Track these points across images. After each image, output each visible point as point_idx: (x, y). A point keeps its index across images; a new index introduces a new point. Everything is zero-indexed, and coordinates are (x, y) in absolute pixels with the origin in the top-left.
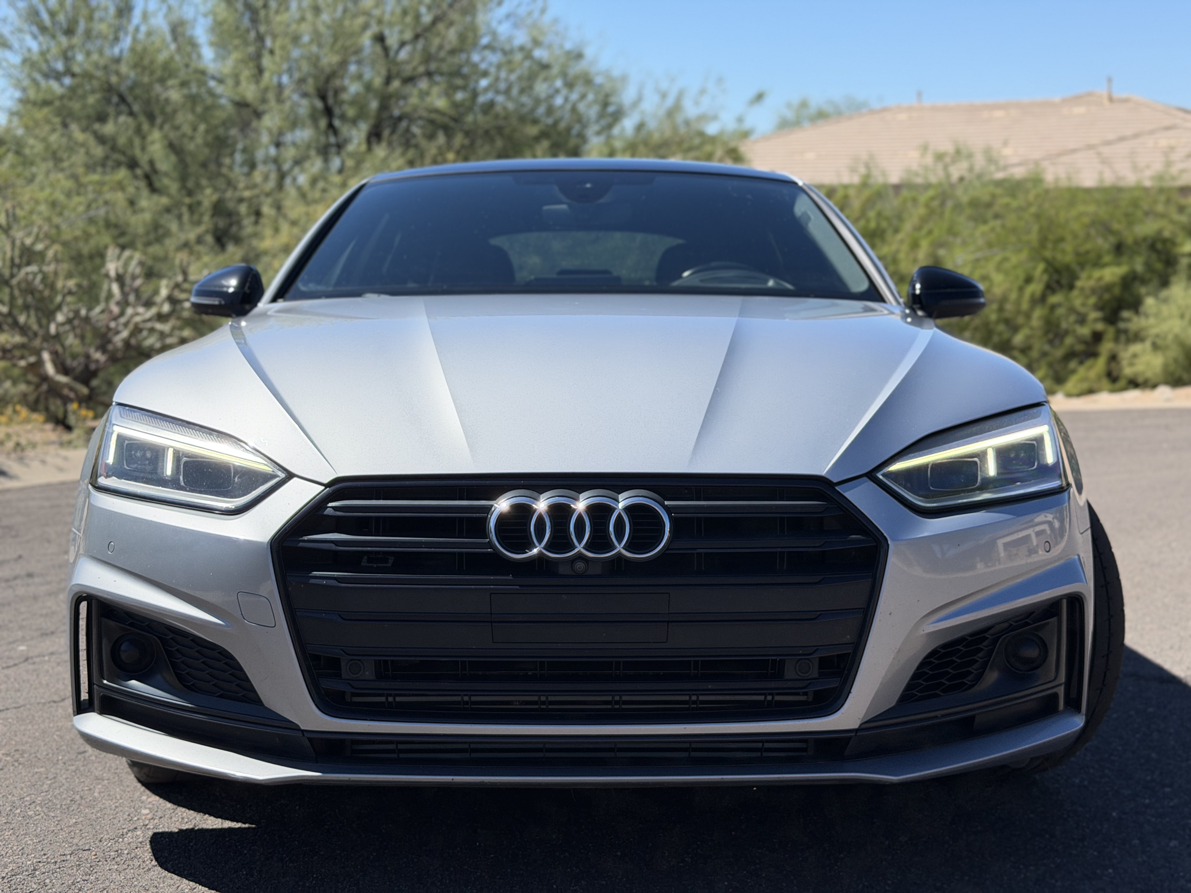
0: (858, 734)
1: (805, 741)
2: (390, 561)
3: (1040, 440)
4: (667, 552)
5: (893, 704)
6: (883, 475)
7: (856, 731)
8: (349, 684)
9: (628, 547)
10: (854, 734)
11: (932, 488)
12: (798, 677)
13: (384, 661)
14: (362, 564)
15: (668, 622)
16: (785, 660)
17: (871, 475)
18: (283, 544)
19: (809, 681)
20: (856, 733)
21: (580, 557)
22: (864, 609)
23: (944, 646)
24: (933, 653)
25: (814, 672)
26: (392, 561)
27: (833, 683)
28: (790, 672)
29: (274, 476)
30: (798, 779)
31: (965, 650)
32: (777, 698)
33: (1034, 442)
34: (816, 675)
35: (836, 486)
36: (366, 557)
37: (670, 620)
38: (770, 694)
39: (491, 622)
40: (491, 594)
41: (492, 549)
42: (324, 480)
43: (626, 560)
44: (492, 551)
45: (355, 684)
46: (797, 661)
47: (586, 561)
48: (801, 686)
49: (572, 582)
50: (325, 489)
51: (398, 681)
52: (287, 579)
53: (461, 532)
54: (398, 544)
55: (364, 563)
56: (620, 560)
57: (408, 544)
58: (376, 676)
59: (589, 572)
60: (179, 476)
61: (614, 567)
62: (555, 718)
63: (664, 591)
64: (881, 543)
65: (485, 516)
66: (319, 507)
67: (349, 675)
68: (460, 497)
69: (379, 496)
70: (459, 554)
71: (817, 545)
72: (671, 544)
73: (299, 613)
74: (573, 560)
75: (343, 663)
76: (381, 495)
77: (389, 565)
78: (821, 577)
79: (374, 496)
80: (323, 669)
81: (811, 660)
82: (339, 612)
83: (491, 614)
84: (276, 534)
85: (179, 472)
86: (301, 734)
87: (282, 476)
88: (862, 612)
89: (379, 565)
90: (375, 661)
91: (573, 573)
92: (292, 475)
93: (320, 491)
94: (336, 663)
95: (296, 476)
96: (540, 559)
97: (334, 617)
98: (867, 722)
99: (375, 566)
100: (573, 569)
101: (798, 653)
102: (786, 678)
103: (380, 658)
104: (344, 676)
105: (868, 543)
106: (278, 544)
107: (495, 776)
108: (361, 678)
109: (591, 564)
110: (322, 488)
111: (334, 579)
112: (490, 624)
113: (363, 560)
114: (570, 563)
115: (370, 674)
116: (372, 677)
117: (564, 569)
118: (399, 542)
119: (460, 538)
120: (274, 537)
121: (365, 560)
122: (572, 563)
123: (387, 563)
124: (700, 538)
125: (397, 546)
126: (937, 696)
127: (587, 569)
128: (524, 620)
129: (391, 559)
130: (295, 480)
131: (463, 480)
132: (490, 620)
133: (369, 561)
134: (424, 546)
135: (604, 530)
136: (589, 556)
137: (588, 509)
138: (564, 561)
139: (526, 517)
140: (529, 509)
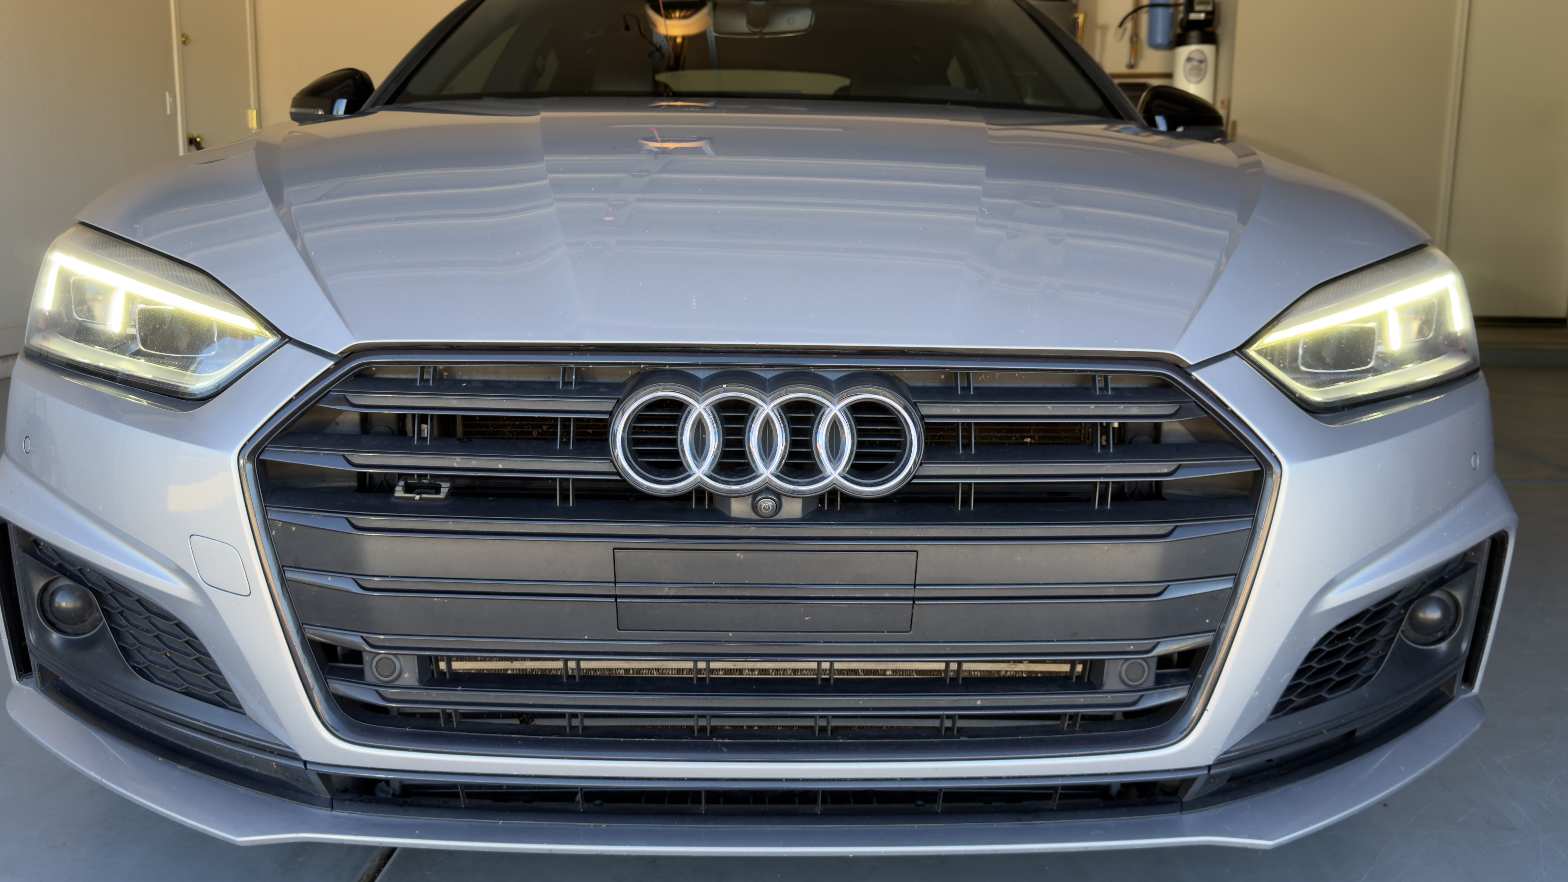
0: (1212, 772)
2: (442, 490)
3: (1444, 296)
4: (914, 481)
5: (1263, 720)
6: (1260, 352)
7: (1209, 767)
8: (377, 691)
9: (848, 473)
10: (1206, 772)
11: (1303, 368)
12: (1124, 687)
13: (437, 657)
14: (397, 494)
15: (914, 599)
16: (1104, 660)
17: (1240, 350)
18: (261, 457)
19: (1141, 692)
20: (1209, 770)
21: (767, 490)
22: (1236, 573)
23: (1342, 625)
25: (1148, 676)
26: (446, 490)
27: (1180, 693)
28: (1111, 680)
29: (248, 339)
34: (1151, 682)
35: (1194, 371)
36: (402, 483)
37: (916, 595)
39: (616, 597)
40: (614, 549)
41: (618, 474)
42: (335, 352)
43: (842, 494)
44: (619, 478)
45: (389, 692)
46: (1123, 661)
47: (778, 495)
48: (1128, 700)
49: (752, 531)
50: (339, 364)
51: (459, 688)
52: (269, 517)
53: (565, 443)
54: (457, 462)
55: (399, 492)
56: (833, 493)
57: (474, 463)
58: (420, 680)
59: (783, 514)
60: (133, 331)
61: (823, 506)
62: (725, 749)
63: (908, 548)
64: (1270, 467)
65: (606, 417)
66: (323, 395)
67: (377, 678)
68: (565, 383)
69: (425, 377)
70: (561, 480)
71: (1165, 470)
72: (921, 469)
73: (289, 575)
74: (755, 495)
75: (366, 658)
76: (428, 376)
77: (442, 496)
78: (1171, 526)
79: (418, 376)
80: (338, 662)
81: (1147, 660)
82: (355, 575)
83: (615, 583)
84: (249, 440)
85: (134, 326)
86: (302, 766)
87: (272, 340)
88: (1233, 580)
89: (424, 496)
90: (419, 656)
91: (754, 516)
92: (285, 339)
93: (329, 369)
94: (355, 656)
95: (292, 341)
96: (700, 492)
97: (347, 585)
98: (1225, 753)
99: (417, 497)
100: (755, 507)
101: (1128, 649)
102: (1106, 687)
103: (428, 653)
104: (369, 677)
105: (1250, 467)
106: (250, 457)
107: (631, 845)
108: (397, 683)
109: (784, 500)
110: (332, 363)
111: (345, 520)
112: (613, 600)
113: (397, 488)
114: (749, 500)
115: (410, 676)
116: (414, 682)
117: (739, 508)
118: (458, 459)
119: (563, 453)
120: (245, 445)
121: (401, 488)
122: (754, 499)
123: (438, 492)
124: (969, 459)
125: (456, 465)
126: (1320, 700)
127: (779, 507)
128: (671, 594)
129: (445, 487)
130: (288, 346)
131: (569, 354)
132: (613, 593)
133: (408, 489)
134: (500, 466)
135: (808, 444)
136: (782, 488)
137: (781, 407)
138: (739, 495)
139: (676, 419)
140: (680, 407)
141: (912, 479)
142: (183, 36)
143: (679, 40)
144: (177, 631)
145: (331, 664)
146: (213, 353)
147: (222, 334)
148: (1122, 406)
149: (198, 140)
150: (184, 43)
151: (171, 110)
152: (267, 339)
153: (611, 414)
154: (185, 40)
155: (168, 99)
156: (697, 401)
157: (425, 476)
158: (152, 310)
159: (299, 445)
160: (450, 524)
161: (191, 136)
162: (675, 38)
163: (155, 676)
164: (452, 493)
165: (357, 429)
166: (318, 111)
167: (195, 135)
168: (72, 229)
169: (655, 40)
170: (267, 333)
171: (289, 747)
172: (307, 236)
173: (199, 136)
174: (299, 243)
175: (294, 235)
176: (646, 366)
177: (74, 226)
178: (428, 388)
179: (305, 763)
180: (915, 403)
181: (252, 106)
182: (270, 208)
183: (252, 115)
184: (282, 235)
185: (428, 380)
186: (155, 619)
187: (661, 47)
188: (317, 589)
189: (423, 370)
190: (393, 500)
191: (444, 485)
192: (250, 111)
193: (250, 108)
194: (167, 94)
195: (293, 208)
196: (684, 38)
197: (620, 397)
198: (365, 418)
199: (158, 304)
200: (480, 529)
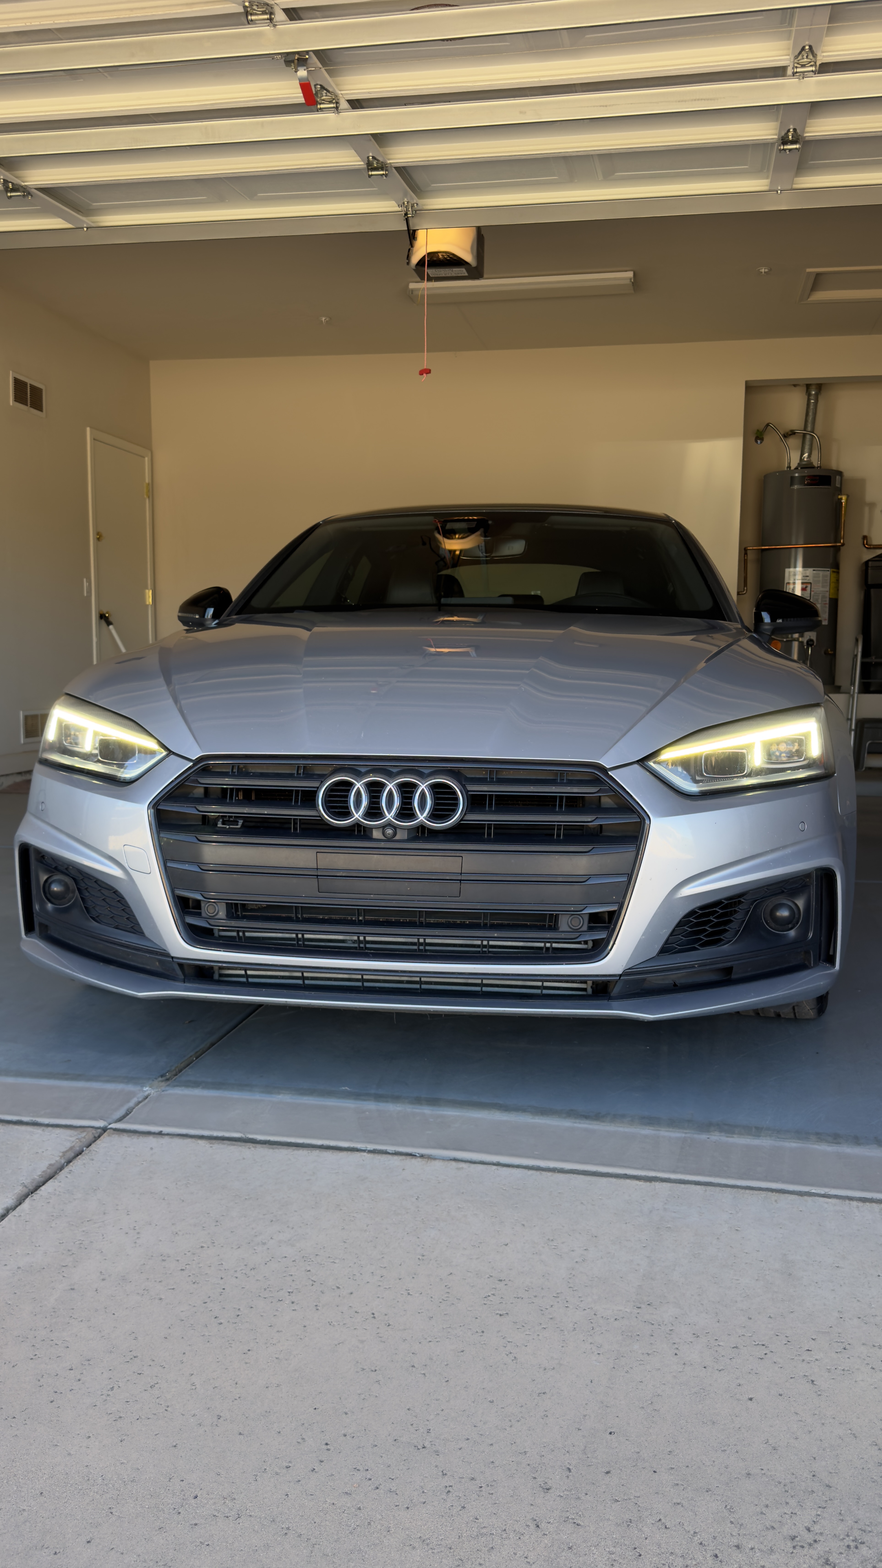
0: (622, 978)
1: (585, 982)
2: (239, 823)
3: (807, 736)
4: (461, 823)
5: (654, 954)
6: (656, 763)
7: (620, 976)
8: (207, 921)
9: (429, 817)
10: (618, 978)
11: (705, 774)
12: (571, 929)
13: (235, 904)
14: (218, 826)
15: (460, 880)
16: (559, 914)
17: (642, 762)
18: (158, 808)
19: (580, 933)
20: (620, 978)
21: (389, 824)
22: (629, 874)
23: (702, 908)
24: (692, 913)
25: (584, 925)
26: (241, 824)
27: (602, 935)
28: (564, 924)
29: (153, 753)
30: (584, 1014)
31: (721, 911)
32: (555, 945)
33: (803, 738)
34: (585, 928)
35: (610, 771)
36: (221, 820)
37: (462, 879)
38: (548, 942)
39: (317, 876)
40: (317, 852)
41: (320, 817)
42: (194, 758)
43: (428, 828)
44: (320, 818)
45: (212, 922)
46: (569, 915)
47: (395, 828)
48: (573, 937)
49: (382, 845)
50: (194, 765)
51: (245, 920)
52: (161, 836)
53: (296, 802)
54: (246, 810)
55: (220, 825)
56: (422, 828)
57: (254, 811)
58: (227, 916)
59: (397, 837)
60: (97, 752)
61: (419, 834)
62: (371, 955)
63: (458, 855)
64: (644, 820)
65: (316, 789)
66: (187, 779)
67: (207, 915)
68: (298, 773)
69: (234, 771)
70: (294, 819)
71: (590, 820)
72: (465, 816)
73: (169, 864)
74: (383, 827)
75: (203, 905)
76: (235, 770)
77: (239, 826)
78: (591, 847)
79: (230, 771)
80: (190, 909)
81: (581, 915)
82: (199, 864)
83: (317, 869)
84: (153, 799)
85: (97, 749)
86: (171, 960)
87: (165, 753)
88: (627, 877)
89: (231, 826)
90: (227, 903)
91: (383, 838)
92: (170, 752)
93: (190, 766)
94: (198, 904)
95: (174, 753)
96: (358, 825)
97: (195, 868)
98: (629, 969)
99: (228, 827)
100: (384, 834)
101: (570, 910)
102: (561, 929)
103: (230, 902)
104: (203, 915)
105: (633, 819)
106: (153, 807)
107: (324, 1000)
108: (216, 917)
109: (398, 830)
110: (192, 764)
111: (195, 837)
112: (316, 877)
113: (219, 823)
114: (381, 829)
115: (222, 914)
116: (224, 917)
117: (376, 834)
118: (247, 809)
119: (296, 807)
120: (151, 802)
121: (220, 823)
122: (383, 829)
123: (237, 825)
124: (491, 812)
125: (245, 812)
126: (695, 949)
127: (395, 834)
128: (344, 875)
129: (241, 822)
130: (172, 756)
131: (300, 760)
132: (316, 874)
133: (223, 823)
134: (266, 812)
135: (411, 804)
136: (398, 824)
137: (398, 785)
138: (377, 827)
139: (348, 791)
140: (351, 785)
141: (461, 821)
142: (98, 534)
143: (458, 553)
144: (114, 896)
145: (186, 910)
146: (135, 761)
147: (140, 751)
148: (569, 788)
149: (107, 615)
150: (98, 539)
151: (87, 592)
152: (162, 753)
153: (318, 788)
154: (99, 537)
155: (85, 584)
156: (358, 782)
157: (232, 817)
158: (106, 739)
159: (175, 802)
160: (242, 840)
161: (101, 613)
162: (455, 551)
163: (101, 921)
164: (243, 825)
165: (202, 796)
166: (195, 616)
167: (105, 612)
168: (63, 698)
169: (441, 552)
170: (163, 750)
171: (165, 950)
172: (183, 702)
173: (107, 613)
174: (178, 705)
175: (176, 701)
176: (338, 766)
177: (63, 696)
178: (235, 776)
179: (173, 958)
180: (465, 784)
181: (149, 587)
182: (165, 688)
183: (149, 594)
184: (170, 701)
185: (235, 772)
186: (104, 891)
187: (445, 557)
188: (181, 870)
189: (233, 767)
190: (217, 829)
191: (240, 821)
192: (147, 591)
193: (147, 589)
194: (85, 580)
195: (176, 687)
196: (461, 551)
197: (323, 780)
198: (206, 789)
199: (109, 736)
200: (256, 842)
